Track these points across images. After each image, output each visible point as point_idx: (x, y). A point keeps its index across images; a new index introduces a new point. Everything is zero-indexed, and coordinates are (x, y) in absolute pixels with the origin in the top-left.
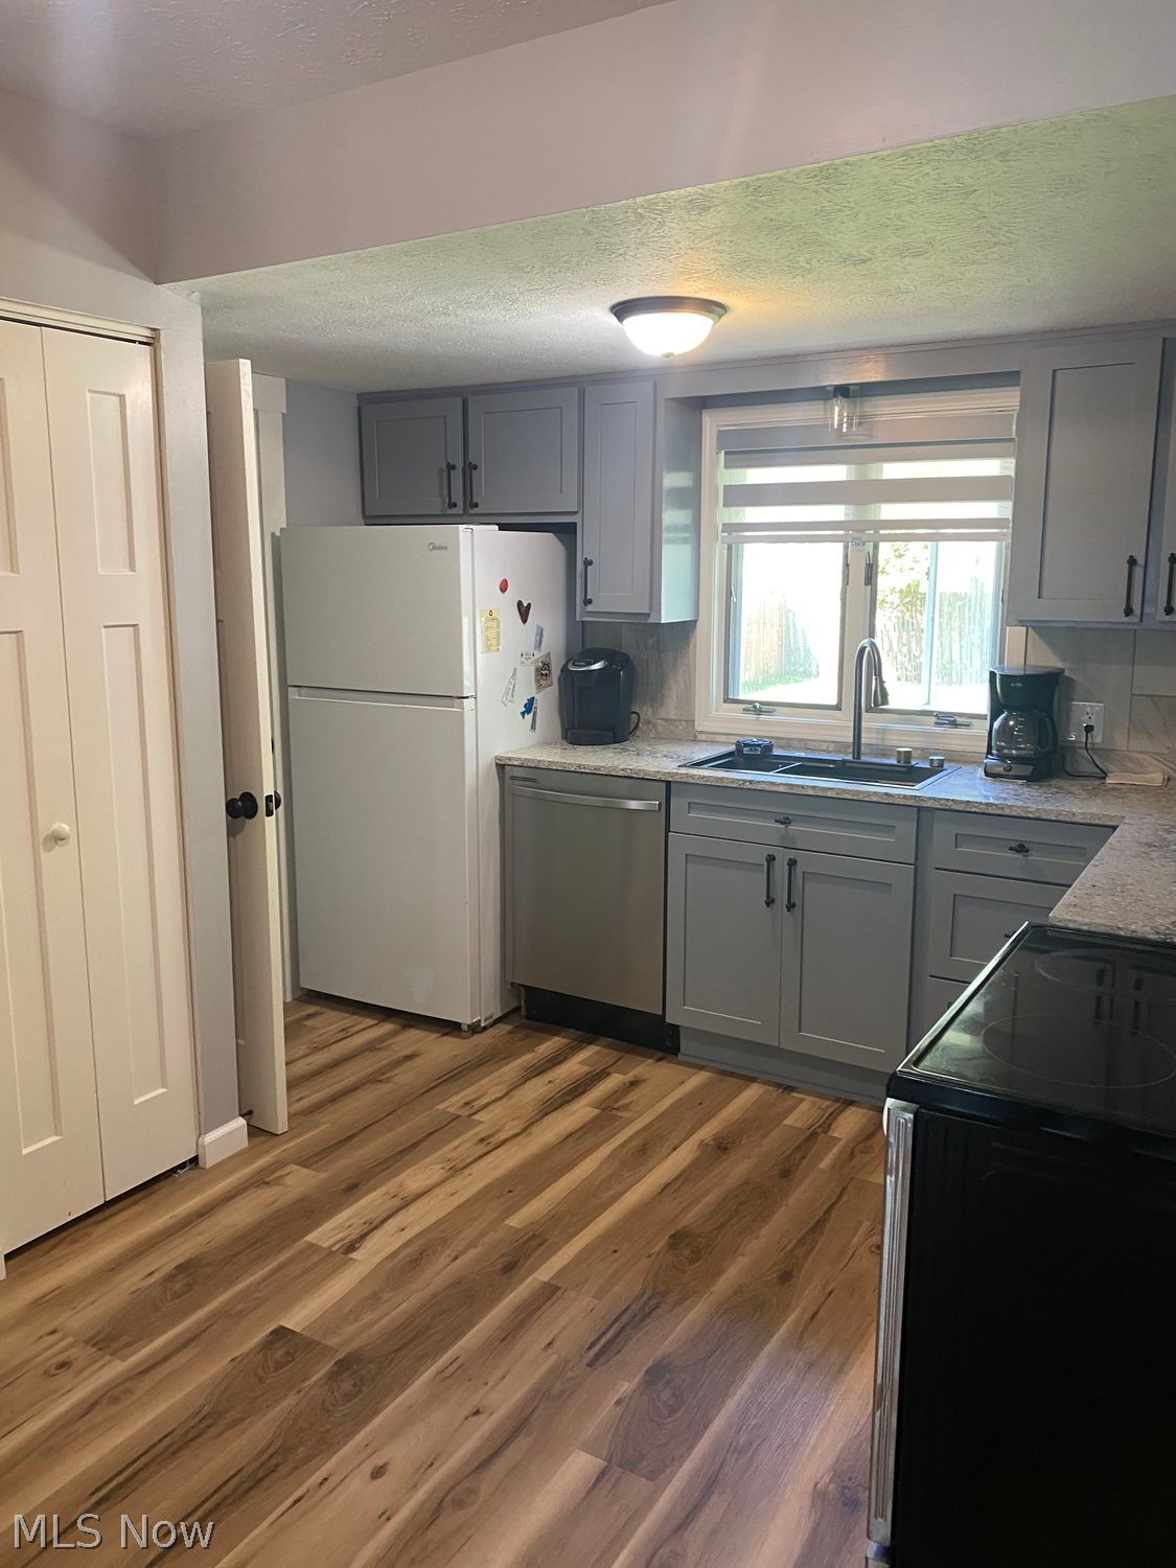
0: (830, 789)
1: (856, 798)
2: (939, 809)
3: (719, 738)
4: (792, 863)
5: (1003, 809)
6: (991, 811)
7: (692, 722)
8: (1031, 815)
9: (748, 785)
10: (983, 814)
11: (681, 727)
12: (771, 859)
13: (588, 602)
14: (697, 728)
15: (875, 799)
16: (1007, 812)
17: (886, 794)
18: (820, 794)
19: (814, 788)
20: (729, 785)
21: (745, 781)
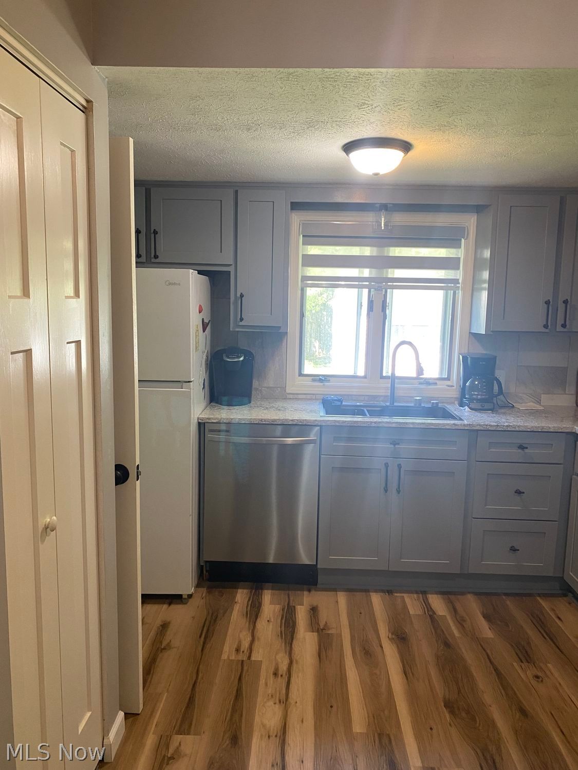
0: (422, 423)
1: (437, 427)
2: (482, 430)
3: (300, 396)
4: (400, 466)
5: (515, 428)
6: (509, 429)
7: (284, 388)
8: (529, 430)
9: (373, 425)
10: (505, 431)
11: (277, 391)
12: (387, 465)
13: (242, 319)
14: (288, 391)
15: (448, 427)
16: (517, 429)
17: (454, 424)
18: (417, 427)
19: (413, 423)
20: (362, 425)
21: (371, 422)
